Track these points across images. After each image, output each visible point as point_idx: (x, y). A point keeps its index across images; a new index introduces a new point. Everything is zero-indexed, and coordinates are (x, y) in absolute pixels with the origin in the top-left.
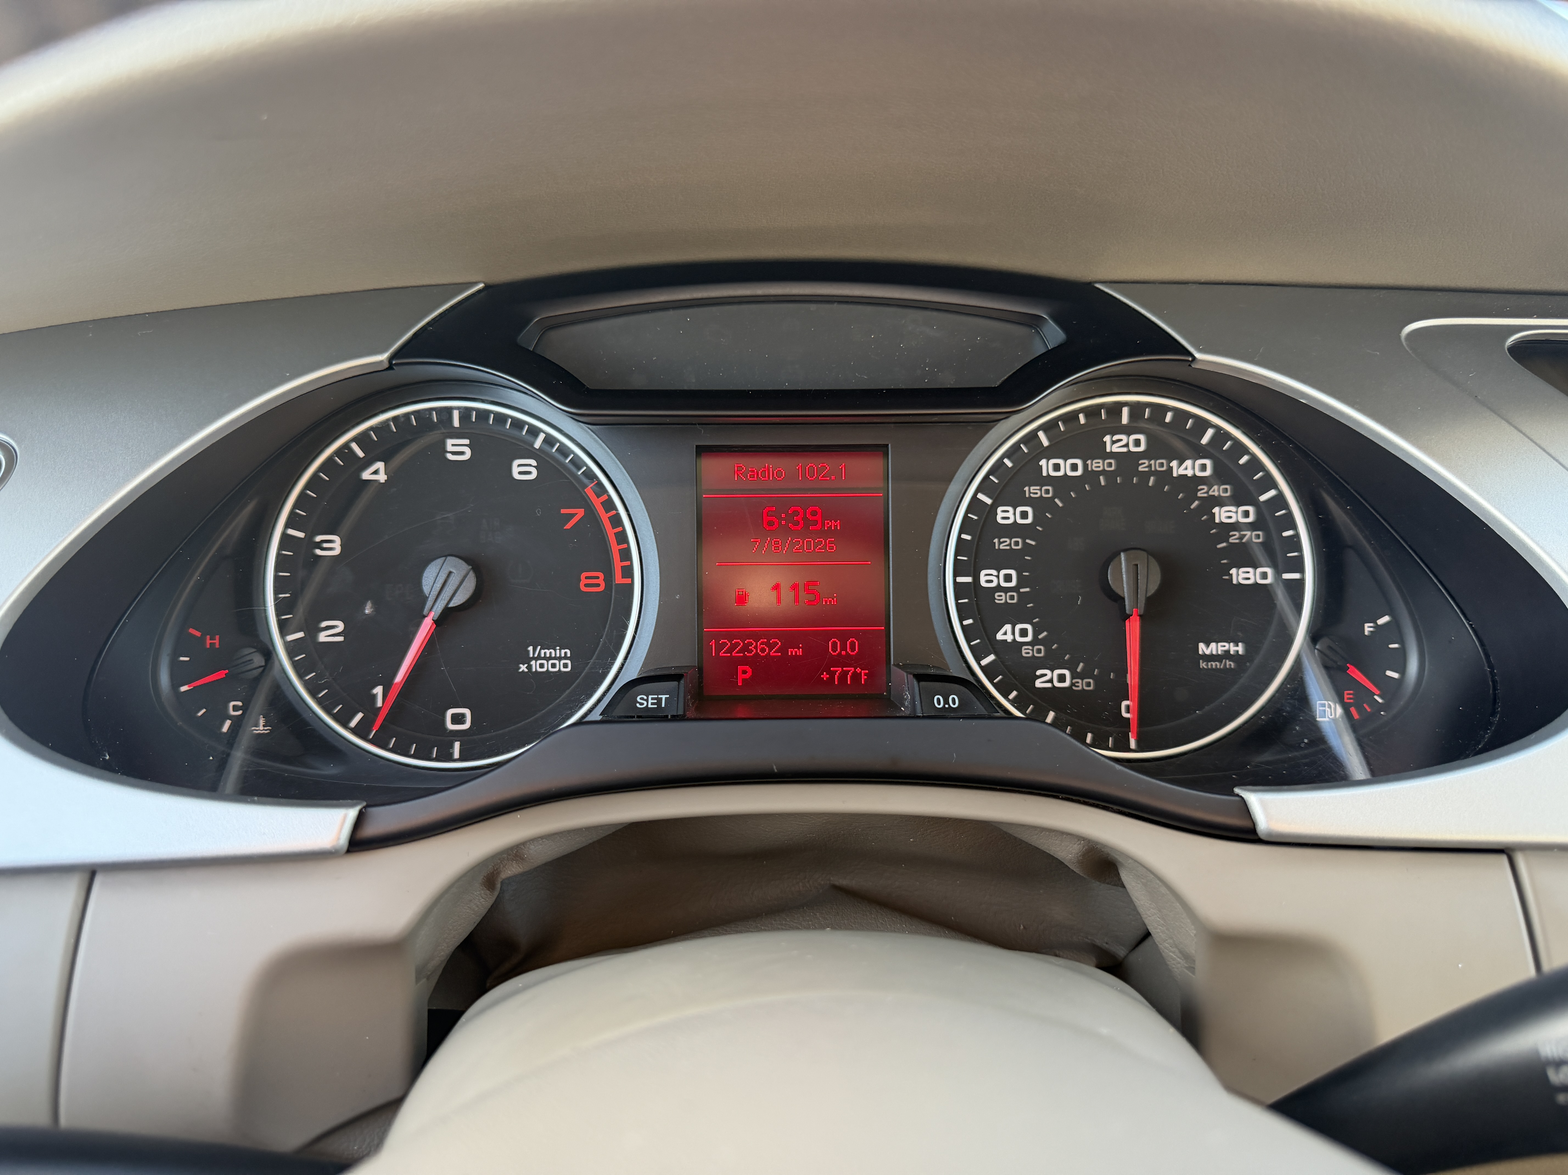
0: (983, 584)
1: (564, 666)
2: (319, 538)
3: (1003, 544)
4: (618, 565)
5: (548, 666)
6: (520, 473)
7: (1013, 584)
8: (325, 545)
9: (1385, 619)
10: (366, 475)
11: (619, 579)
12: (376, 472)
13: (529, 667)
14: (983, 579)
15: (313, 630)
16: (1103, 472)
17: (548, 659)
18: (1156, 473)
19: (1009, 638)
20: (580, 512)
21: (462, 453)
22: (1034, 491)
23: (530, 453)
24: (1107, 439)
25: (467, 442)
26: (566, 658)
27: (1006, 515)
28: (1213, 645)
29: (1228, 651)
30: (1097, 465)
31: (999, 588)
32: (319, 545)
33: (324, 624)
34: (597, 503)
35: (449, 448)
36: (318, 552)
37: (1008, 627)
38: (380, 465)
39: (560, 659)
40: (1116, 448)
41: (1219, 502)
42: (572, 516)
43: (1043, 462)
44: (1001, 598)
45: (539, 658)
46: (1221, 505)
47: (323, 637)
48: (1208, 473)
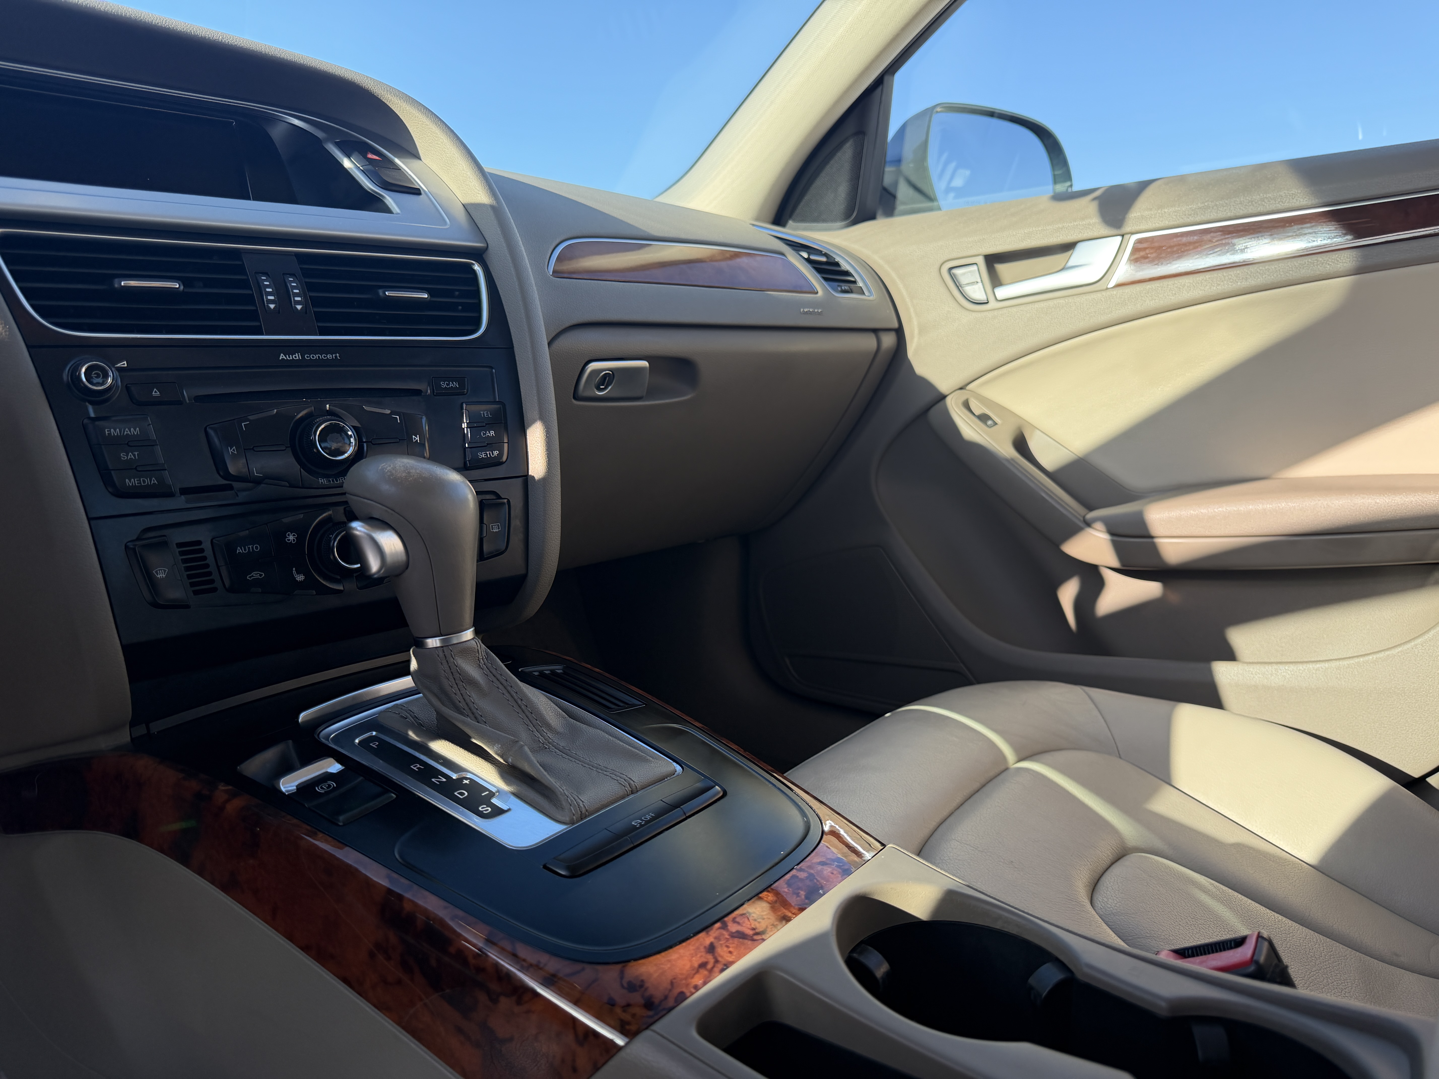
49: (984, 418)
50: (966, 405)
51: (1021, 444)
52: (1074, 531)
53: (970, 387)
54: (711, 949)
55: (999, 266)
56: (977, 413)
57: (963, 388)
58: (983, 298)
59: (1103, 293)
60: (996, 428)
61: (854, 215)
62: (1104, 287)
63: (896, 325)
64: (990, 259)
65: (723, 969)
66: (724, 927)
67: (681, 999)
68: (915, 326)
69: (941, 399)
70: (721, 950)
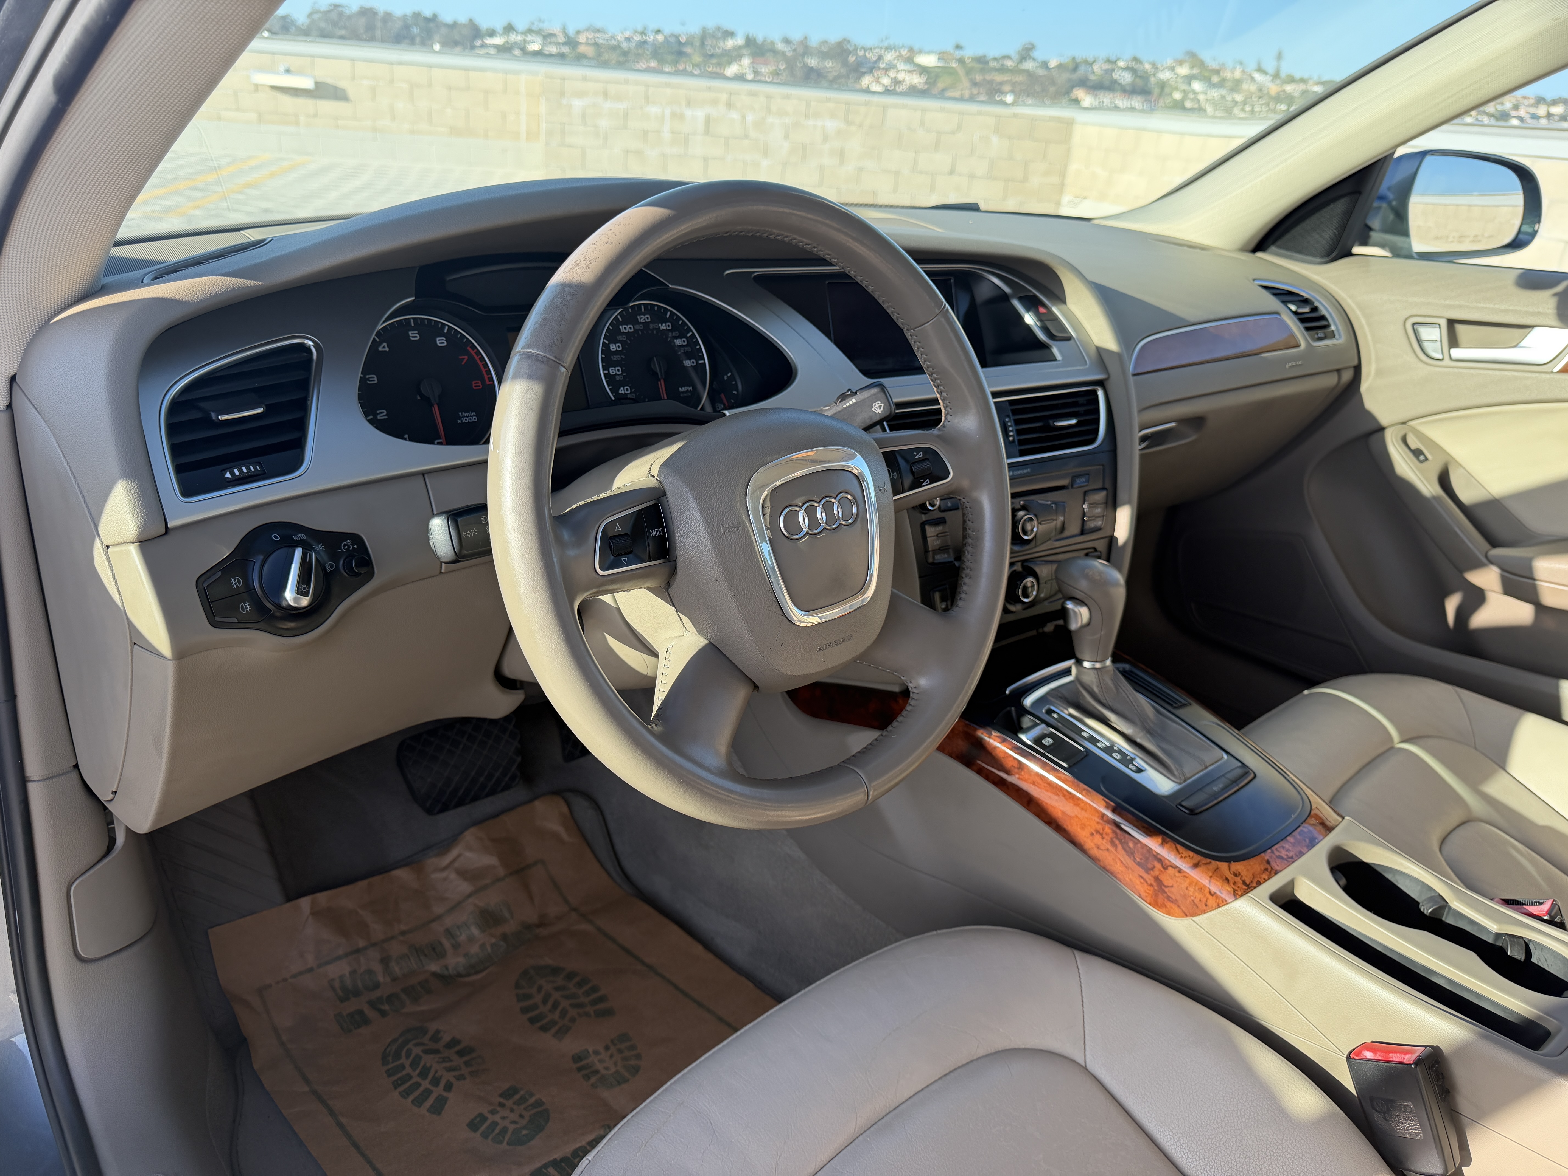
0: (611, 373)
1: (474, 419)
2: (367, 377)
3: (614, 358)
4: (486, 376)
5: (468, 420)
6: (440, 343)
7: (620, 372)
8: (371, 379)
9: (729, 374)
10: (380, 349)
11: (488, 383)
12: (384, 347)
13: (461, 421)
14: (611, 371)
15: (375, 415)
16: (640, 330)
17: (468, 417)
18: (656, 329)
19: (623, 392)
20: (466, 357)
21: (416, 337)
22: (620, 338)
23: (442, 335)
24: (638, 317)
25: (416, 332)
26: (474, 416)
27: (613, 347)
28: (683, 388)
29: (687, 390)
30: (637, 327)
31: (616, 374)
32: (368, 379)
33: (378, 412)
34: (473, 352)
35: (411, 335)
36: (369, 382)
37: (622, 388)
38: (385, 344)
39: (472, 416)
40: (642, 321)
41: (676, 338)
42: (464, 359)
43: (621, 327)
44: (618, 378)
45: (464, 416)
46: (676, 339)
47: (379, 417)
48: (670, 328)
49: (1417, 453)
50: (1404, 440)
51: (1444, 480)
52: (1477, 565)
53: (1411, 423)
54: (1268, 862)
55: (1459, 328)
56: (1413, 447)
57: (1404, 423)
58: (1440, 357)
59: (1548, 376)
60: (1426, 464)
61: (1334, 255)
62: (1550, 371)
63: (1356, 363)
64: (1451, 323)
65: (1276, 873)
66: (1272, 852)
67: (1259, 884)
68: (1373, 367)
69: (1381, 429)
70: (1273, 864)
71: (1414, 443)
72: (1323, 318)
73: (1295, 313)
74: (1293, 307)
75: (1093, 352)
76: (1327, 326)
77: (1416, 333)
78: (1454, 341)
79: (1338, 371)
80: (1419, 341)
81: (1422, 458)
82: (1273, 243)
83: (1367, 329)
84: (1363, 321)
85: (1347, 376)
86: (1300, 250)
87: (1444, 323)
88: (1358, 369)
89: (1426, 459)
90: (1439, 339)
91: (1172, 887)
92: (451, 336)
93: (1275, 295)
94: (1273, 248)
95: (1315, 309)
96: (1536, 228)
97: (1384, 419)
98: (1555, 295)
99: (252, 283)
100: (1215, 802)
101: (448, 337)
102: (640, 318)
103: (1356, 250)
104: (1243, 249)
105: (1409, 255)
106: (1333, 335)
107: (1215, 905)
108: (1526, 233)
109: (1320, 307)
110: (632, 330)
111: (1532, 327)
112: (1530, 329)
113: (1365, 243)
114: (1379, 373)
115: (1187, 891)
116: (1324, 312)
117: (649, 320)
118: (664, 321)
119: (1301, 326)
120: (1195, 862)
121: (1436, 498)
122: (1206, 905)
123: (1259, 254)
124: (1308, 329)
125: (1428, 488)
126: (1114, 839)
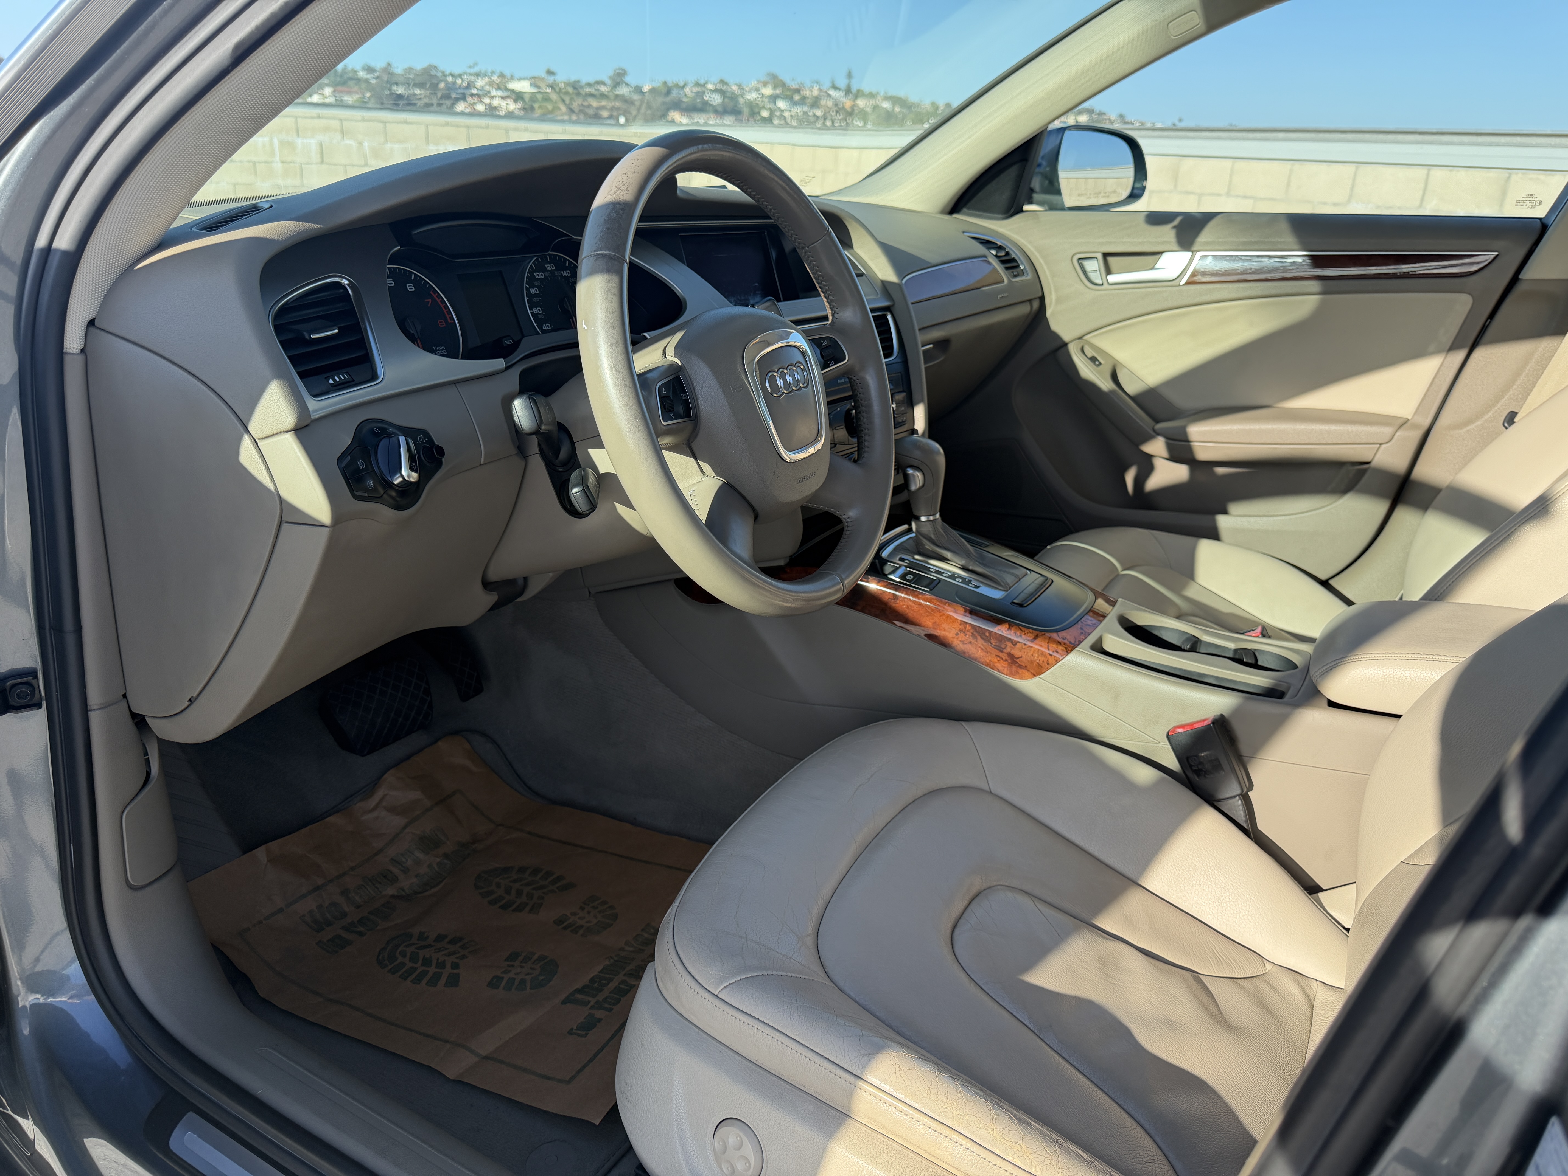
0: (535, 313)
3: (535, 300)
4: (448, 316)
6: (410, 289)
7: (541, 312)
11: (449, 321)
14: (535, 311)
16: (549, 276)
18: (560, 275)
19: (546, 328)
20: (430, 300)
21: (392, 284)
22: (536, 283)
23: (410, 282)
24: (546, 266)
25: (391, 279)
27: (533, 291)
30: (547, 274)
31: (539, 313)
34: (435, 296)
35: (388, 282)
37: (544, 325)
39: (442, 350)
40: (549, 269)
42: (429, 302)
43: (536, 274)
44: (540, 317)
48: (569, 275)
50: (1083, 351)
51: (1114, 378)
52: (1148, 438)
53: (1085, 338)
54: (1082, 629)
55: (1111, 260)
56: (1089, 355)
57: (1080, 338)
58: (1100, 282)
59: (1177, 288)
60: (1101, 367)
61: (1012, 211)
62: (1178, 284)
63: (1040, 294)
64: (1106, 255)
65: (1089, 634)
66: (1082, 622)
67: (1080, 642)
68: (1054, 297)
69: (1065, 345)
70: (1085, 629)
71: (1090, 352)
72: (1014, 260)
73: (997, 256)
74: (994, 252)
75: (879, 284)
76: (1018, 266)
77: (1082, 267)
78: (1109, 271)
79: (1030, 301)
80: (1085, 272)
81: (1097, 363)
82: (965, 205)
83: (1045, 267)
84: (1042, 261)
85: (1036, 305)
86: (987, 210)
87: (1100, 256)
88: (1042, 299)
89: (1100, 364)
90: (1098, 269)
91: (1021, 657)
92: (418, 283)
93: (981, 243)
94: (965, 210)
95: (1007, 254)
96: (1144, 185)
97: (1066, 336)
98: (1174, 227)
99: (315, 226)
100: (1034, 598)
101: (415, 283)
102: (548, 267)
103: (1026, 207)
104: (943, 212)
105: (1063, 209)
106: (1022, 273)
107: (1054, 662)
108: (1138, 189)
109: (1011, 252)
110: (543, 277)
111: (1160, 253)
112: (1160, 255)
113: (1030, 202)
114: (1059, 301)
115: (1032, 657)
116: (1013, 256)
117: (554, 268)
118: (565, 269)
119: (1002, 266)
120: (1036, 635)
121: (1112, 392)
122: (1048, 664)
123: (955, 216)
124: (1007, 268)
125: (1105, 384)
126: (975, 633)
